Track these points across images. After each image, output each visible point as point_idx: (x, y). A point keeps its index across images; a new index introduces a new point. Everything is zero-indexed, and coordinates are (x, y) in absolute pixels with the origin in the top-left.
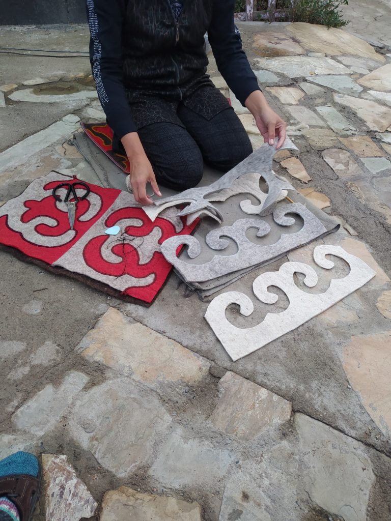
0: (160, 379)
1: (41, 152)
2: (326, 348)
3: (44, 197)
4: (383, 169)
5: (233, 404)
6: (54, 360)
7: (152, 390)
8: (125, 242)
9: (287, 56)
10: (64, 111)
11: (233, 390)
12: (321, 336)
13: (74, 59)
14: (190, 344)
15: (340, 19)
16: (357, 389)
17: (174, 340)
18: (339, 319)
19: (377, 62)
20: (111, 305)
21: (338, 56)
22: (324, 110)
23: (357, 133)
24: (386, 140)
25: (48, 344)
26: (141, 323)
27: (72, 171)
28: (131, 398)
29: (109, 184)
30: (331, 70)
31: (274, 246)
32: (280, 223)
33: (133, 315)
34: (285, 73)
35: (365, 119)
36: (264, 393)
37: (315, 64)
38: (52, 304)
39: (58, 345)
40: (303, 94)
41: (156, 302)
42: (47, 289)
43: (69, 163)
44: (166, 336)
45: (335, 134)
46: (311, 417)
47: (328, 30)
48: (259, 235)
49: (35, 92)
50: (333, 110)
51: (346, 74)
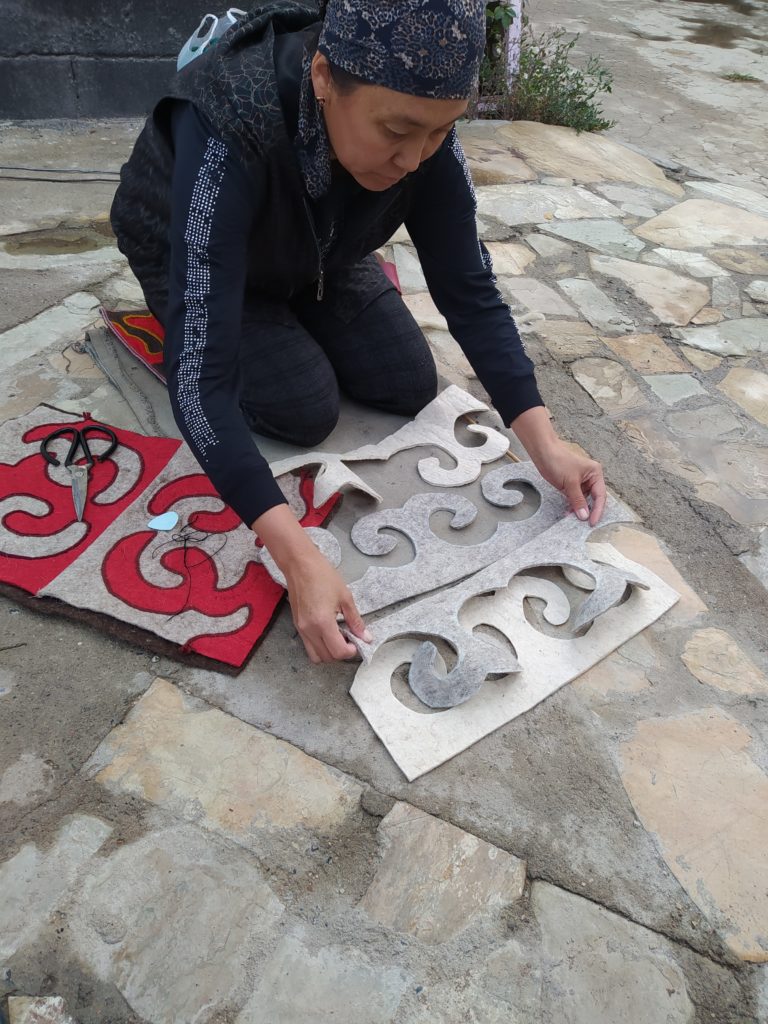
0: (260, 825)
1: (19, 367)
2: (590, 745)
3: (23, 457)
4: (687, 396)
5: (409, 872)
6: (39, 792)
7: (243, 849)
8: (189, 545)
9: (502, 183)
10: (66, 286)
11: (409, 840)
12: (580, 722)
13: (87, 185)
14: (322, 749)
15: (598, 116)
16: (652, 827)
17: (289, 742)
18: (613, 688)
19: (669, 195)
20: (159, 673)
21: (597, 183)
22: (572, 286)
23: (635, 329)
24: (690, 341)
25: (26, 760)
26: (221, 709)
27: (82, 405)
28: (199, 866)
29: (157, 428)
30: (586, 210)
31: (485, 547)
32: (495, 501)
33: (204, 693)
34: (499, 216)
35: (649, 301)
36: (470, 843)
37: (555, 198)
38: (34, 676)
39: (48, 762)
40: (534, 256)
41: (252, 665)
42: (26, 644)
43: (77, 389)
44: (273, 735)
45: (594, 331)
46: (565, 889)
47: (577, 135)
48: (454, 526)
49: (9, 249)
50: (590, 285)
51: (614, 218)
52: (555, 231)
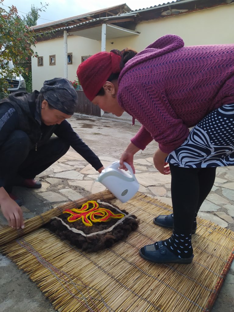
21: (65, 162)
22: (64, 191)
30: (63, 169)
40: (49, 185)
50: (70, 190)
51: (73, 170)
52: (55, 176)
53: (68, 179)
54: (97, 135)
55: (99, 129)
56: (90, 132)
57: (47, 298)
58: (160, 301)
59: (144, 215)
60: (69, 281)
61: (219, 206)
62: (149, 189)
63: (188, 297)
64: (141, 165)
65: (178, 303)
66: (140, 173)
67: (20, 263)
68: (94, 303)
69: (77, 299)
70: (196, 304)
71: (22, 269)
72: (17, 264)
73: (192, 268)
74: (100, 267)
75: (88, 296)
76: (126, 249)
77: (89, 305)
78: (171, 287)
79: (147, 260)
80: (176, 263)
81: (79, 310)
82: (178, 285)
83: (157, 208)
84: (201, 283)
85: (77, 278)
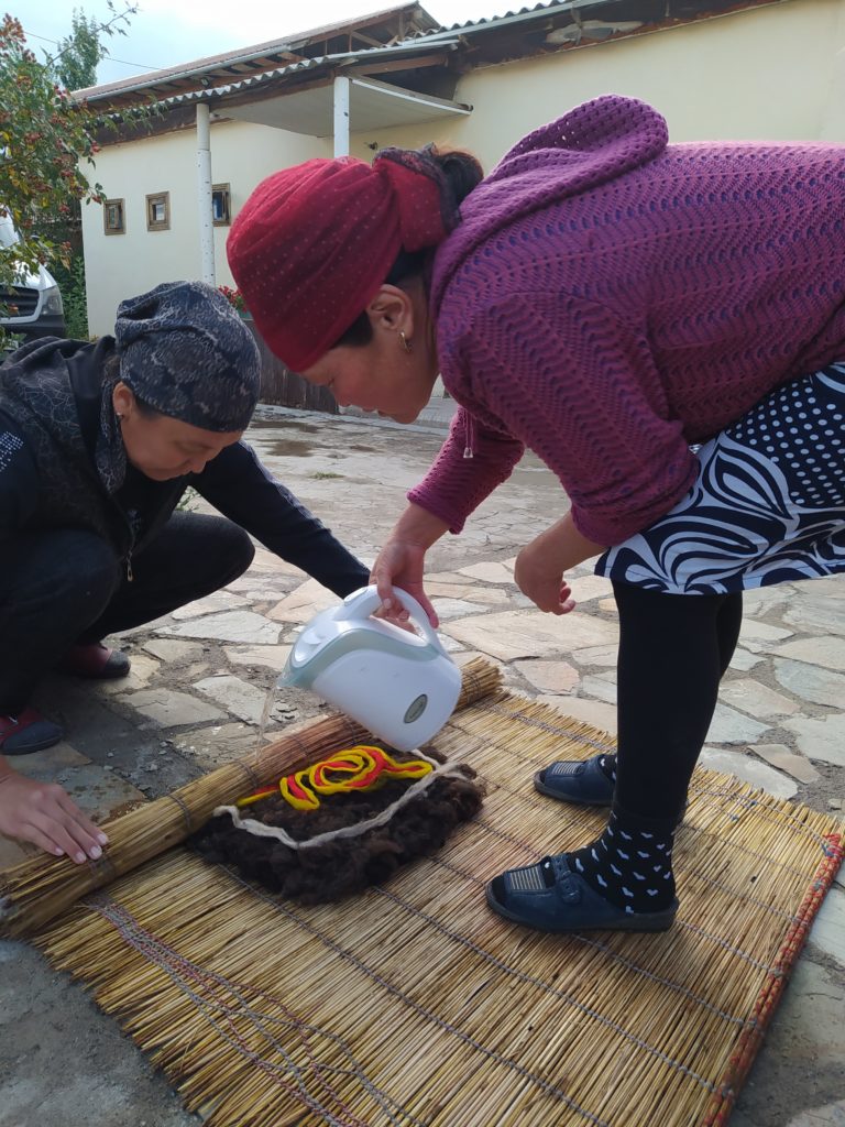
19: (291, 577)
22: (212, 685)
40: (157, 664)
45: (252, 730)
50: (233, 680)
51: (241, 608)
52: (177, 633)
53: (225, 643)
54: (326, 481)
55: (335, 460)
56: (301, 472)
57: (159, 1070)
58: (563, 1067)
59: (501, 763)
60: (237, 1007)
61: (767, 723)
62: (515, 670)
63: (660, 1048)
64: (487, 585)
65: (627, 1070)
66: (482, 614)
67: (57, 950)
68: (329, 1083)
69: (268, 1069)
70: (690, 1072)
71: (67, 972)
72: (48, 951)
73: (673, 946)
74: (349, 952)
75: (307, 1060)
76: (437, 886)
77: (311, 1092)
78: (601, 1017)
79: (515, 922)
80: (615, 931)
81: (274, 1110)
82: (625, 1008)
83: (548, 737)
84: (707, 996)
85: (265, 996)
